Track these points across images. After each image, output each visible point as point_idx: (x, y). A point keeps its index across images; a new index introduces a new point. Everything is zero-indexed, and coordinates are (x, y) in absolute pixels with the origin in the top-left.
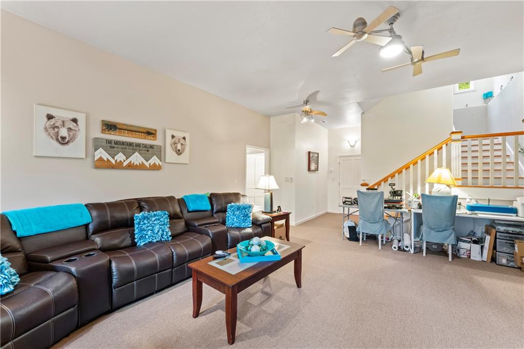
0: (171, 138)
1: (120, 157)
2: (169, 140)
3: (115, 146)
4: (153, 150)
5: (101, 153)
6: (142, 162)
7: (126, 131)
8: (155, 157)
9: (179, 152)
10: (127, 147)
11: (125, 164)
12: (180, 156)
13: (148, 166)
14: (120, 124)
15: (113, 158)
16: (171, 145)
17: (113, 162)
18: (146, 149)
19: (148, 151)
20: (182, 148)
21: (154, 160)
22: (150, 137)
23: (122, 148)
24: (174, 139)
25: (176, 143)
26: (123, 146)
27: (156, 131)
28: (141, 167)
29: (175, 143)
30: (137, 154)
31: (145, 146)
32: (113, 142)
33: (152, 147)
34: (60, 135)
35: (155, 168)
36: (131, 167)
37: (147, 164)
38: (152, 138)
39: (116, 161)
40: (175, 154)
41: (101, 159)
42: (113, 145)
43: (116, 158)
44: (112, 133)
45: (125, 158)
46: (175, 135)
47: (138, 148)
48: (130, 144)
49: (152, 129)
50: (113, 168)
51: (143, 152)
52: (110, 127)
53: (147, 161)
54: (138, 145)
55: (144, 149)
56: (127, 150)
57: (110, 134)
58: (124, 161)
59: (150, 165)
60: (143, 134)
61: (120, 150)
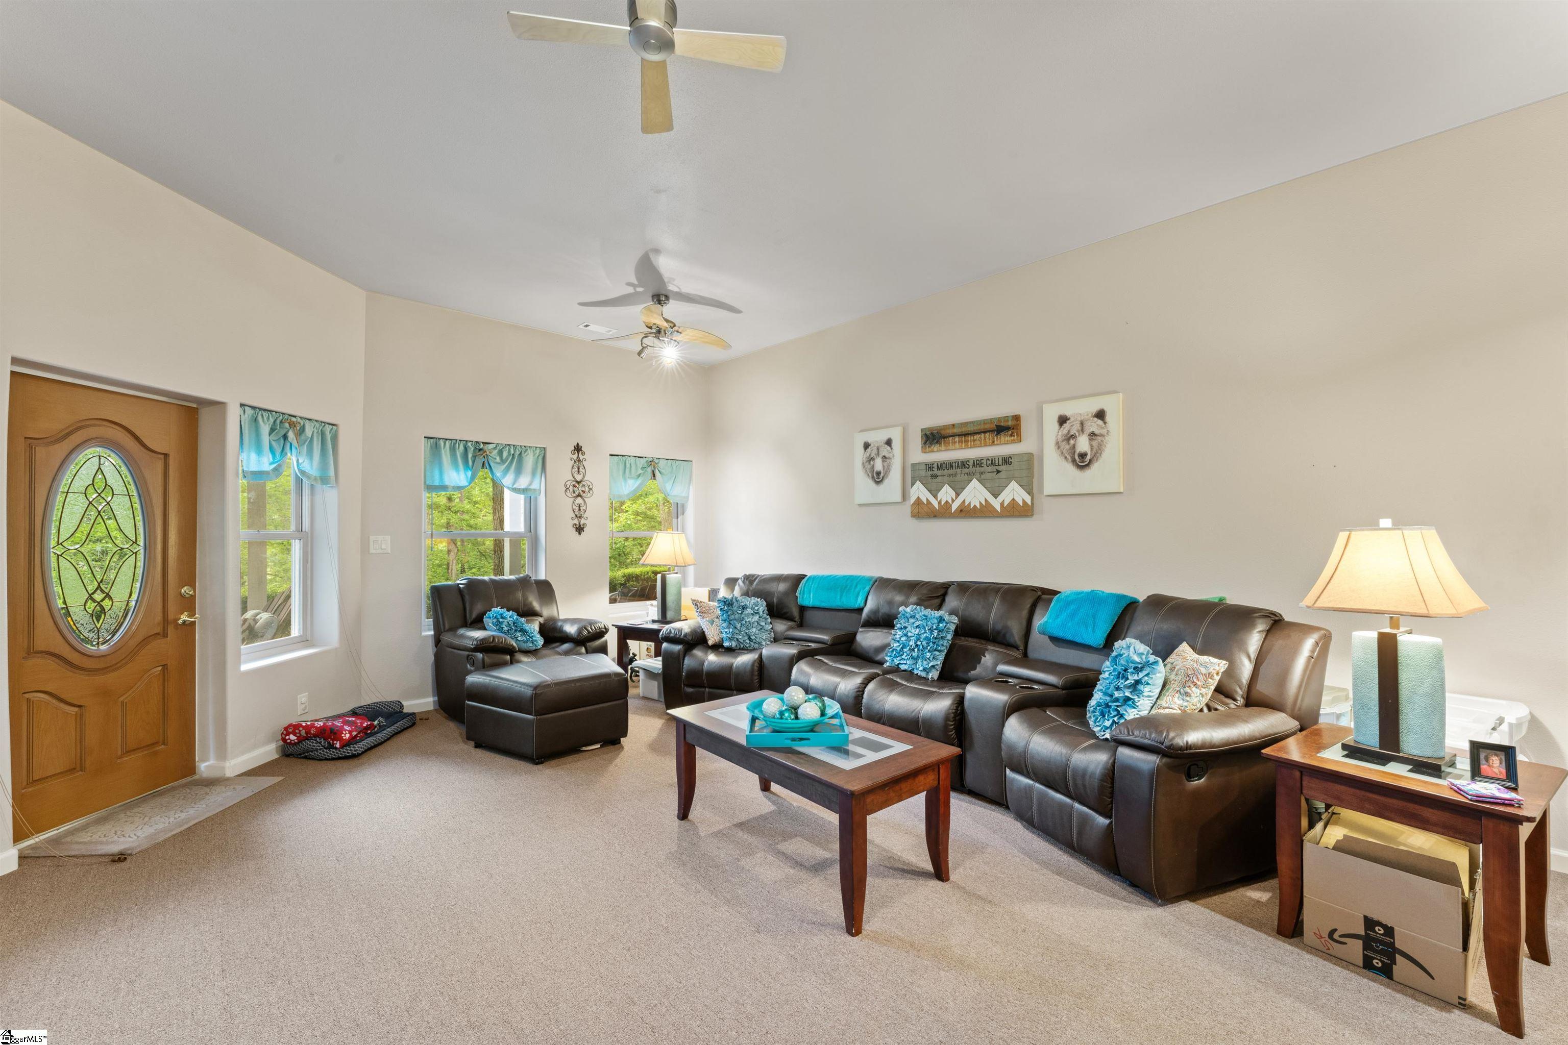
0: (1057, 425)
1: (946, 493)
2: (1052, 431)
3: (939, 473)
4: (1011, 467)
5: (919, 491)
6: (986, 500)
7: (957, 439)
8: (1013, 485)
9: (1082, 462)
10: (959, 470)
11: (955, 507)
12: (1088, 473)
13: (998, 508)
14: (946, 427)
15: (935, 497)
16: (1058, 445)
17: (935, 504)
18: (994, 468)
19: (998, 472)
20: (1092, 446)
21: (1014, 492)
22: (1004, 438)
23: (950, 475)
24: (1067, 426)
25: (1073, 437)
26: (951, 471)
27: (1017, 418)
28: (984, 512)
29: (1070, 437)
30: (975, 483)
31: (992, 462)
32: (935, 466)
33: (1007, 460)
34: (875, 471)
35: (1015, 511)
36: (965, 512)
37: (996, 504)
38: (1008, 438)
39: (940, 503)
40: (1070, 468)
41: (918, 501)
42: (936, 472)
43: (940, 496)
44: (935, 449)
45: (953, 494)
46: (1068, 413)
47: (978, 469)
48: (963, 464)
49: (1006, 418)
50: (935, 516)
51: (988, 476)
52: (933, 438)
53: (996, 496)
54: (978, 463)
55: (990, 469)
56: (958, 478)
57: (933, 451)
58: (953, 501)
59: (1002, 504)
60: (987, 435)
61: (946, 478)
